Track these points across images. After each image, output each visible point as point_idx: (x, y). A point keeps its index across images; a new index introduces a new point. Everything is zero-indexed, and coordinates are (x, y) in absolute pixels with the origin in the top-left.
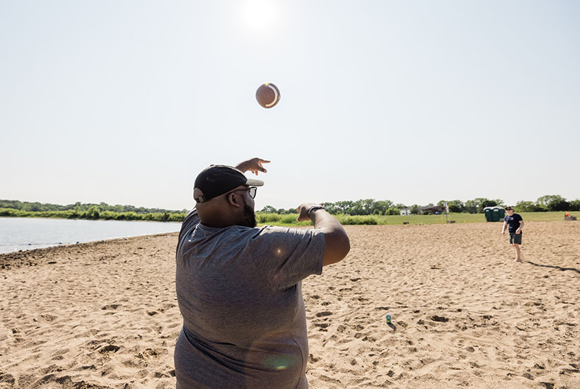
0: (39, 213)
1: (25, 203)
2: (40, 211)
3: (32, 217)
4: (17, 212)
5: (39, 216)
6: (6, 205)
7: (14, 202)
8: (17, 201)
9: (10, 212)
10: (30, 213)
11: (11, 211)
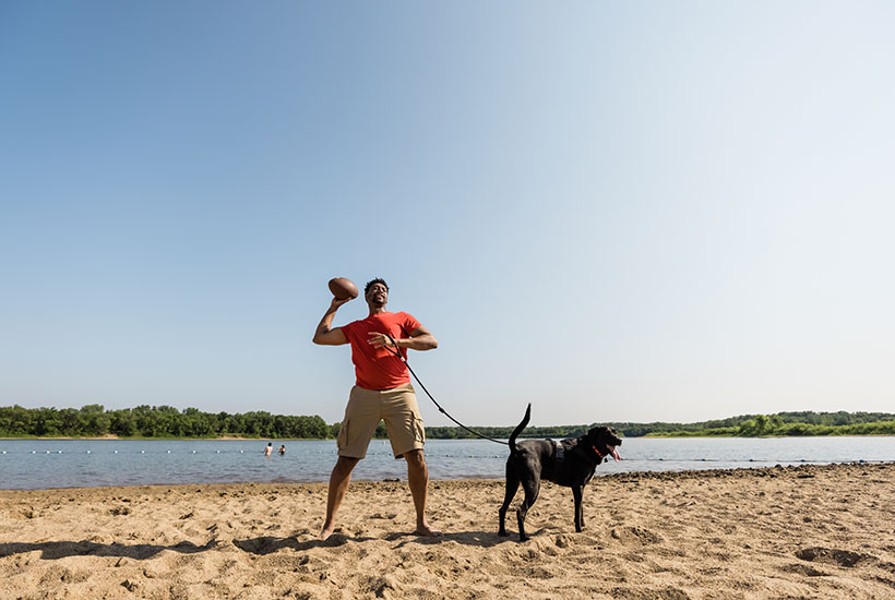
0: (846, 427)
1: (822, 414)
2: (849, 424)
3: (837, 434)
4: (811, 427)
5: (847, 432)
6: (796, 419)
7: (805, 414)
8: (810, 413)
9: (802, 429)
10: (832, 427)
11: (803, 426)
